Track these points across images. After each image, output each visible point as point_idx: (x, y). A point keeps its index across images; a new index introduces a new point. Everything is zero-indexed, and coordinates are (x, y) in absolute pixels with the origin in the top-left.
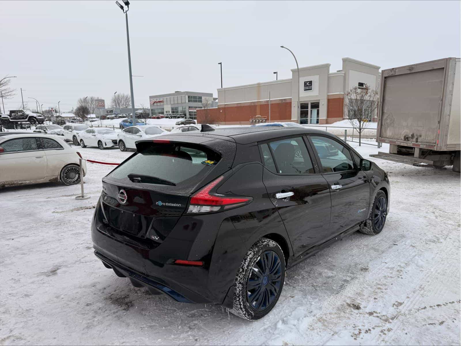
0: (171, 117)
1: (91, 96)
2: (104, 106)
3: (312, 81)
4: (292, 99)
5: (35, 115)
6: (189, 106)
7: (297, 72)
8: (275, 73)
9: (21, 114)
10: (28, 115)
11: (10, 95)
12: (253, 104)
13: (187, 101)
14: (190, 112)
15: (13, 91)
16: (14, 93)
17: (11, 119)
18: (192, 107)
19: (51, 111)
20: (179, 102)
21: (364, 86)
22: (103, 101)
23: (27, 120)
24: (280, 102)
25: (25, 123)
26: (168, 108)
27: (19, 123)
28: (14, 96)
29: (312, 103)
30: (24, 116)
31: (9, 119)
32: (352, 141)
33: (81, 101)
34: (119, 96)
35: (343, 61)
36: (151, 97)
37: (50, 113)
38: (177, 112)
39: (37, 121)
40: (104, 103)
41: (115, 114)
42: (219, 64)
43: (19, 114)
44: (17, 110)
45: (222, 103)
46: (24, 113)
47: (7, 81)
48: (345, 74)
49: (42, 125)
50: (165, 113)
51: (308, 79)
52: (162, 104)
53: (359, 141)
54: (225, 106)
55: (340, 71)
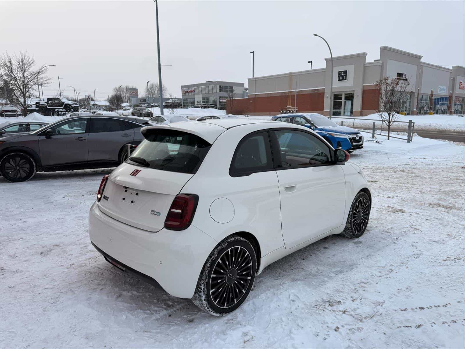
0: (201, 106)
1: (126, 85)
2: (137, 95)
3: (346, 71)
4: (325, 90)
5: (70, 103)
6: (220, 96)
7: (331, 61)
8: (309, 62)
9: (58, 101)
10: (64, 103)
11: (47, 83)
12: (284, 94)
13: (218, 91)
14: (220, 102)
15: (50, 79)
16: (50, 81)
17: (49, 106)
18: (223, 97)
19: (87, 99)
20: (210, 92)
21: (404, 77)
22: (136, 90)
23: (63, 107)
24: (312, 92)
25: (61, 110)
26: (199, 98)
27: (56, 110)
28: (51, 84)
29: (345, 94)
30: (60, 104)
31: (46, 107)
32: (381, 135)
33: (116, 90)
34: (152, 85)
35: (381, 50)
36: (182, 87)
37: (87, 101)
38: (208, 102)
39: (72, 109)
40: (137, 92)
41: (147, 103)
42: (251, 53)
43: (55, 101)
44: (54, 97)
45: (252, 94)
46: (60, 100)
47: (45, 69)
48: (382, 63)
49: (77, 113)
50: (196, 103)
51: (343, 69)
52: (193, 93)
53: (387, 135)
54: (255, 96)
55: (377, 60)
